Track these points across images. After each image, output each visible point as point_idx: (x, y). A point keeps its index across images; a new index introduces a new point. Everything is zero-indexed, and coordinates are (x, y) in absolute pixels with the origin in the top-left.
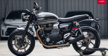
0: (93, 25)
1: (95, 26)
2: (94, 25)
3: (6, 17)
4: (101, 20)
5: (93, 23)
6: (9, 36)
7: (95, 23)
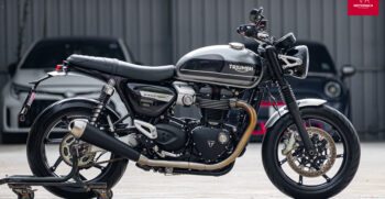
0: (333, 90)
1: (337, 94)
2: (334, 93)
3: (22, 62)
4: (362, 72)
5: (330, 83)
6: (28, 130)
7: (338, 86)
